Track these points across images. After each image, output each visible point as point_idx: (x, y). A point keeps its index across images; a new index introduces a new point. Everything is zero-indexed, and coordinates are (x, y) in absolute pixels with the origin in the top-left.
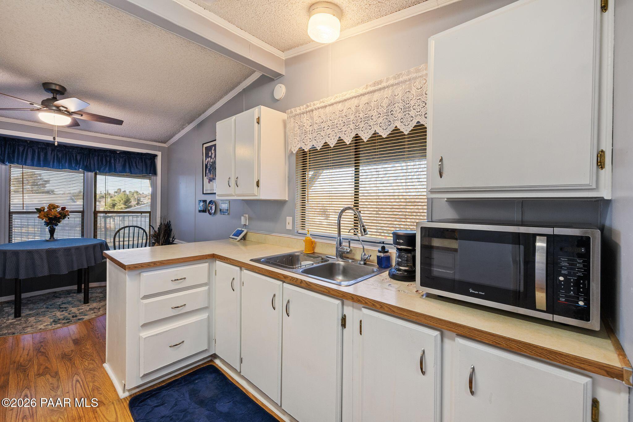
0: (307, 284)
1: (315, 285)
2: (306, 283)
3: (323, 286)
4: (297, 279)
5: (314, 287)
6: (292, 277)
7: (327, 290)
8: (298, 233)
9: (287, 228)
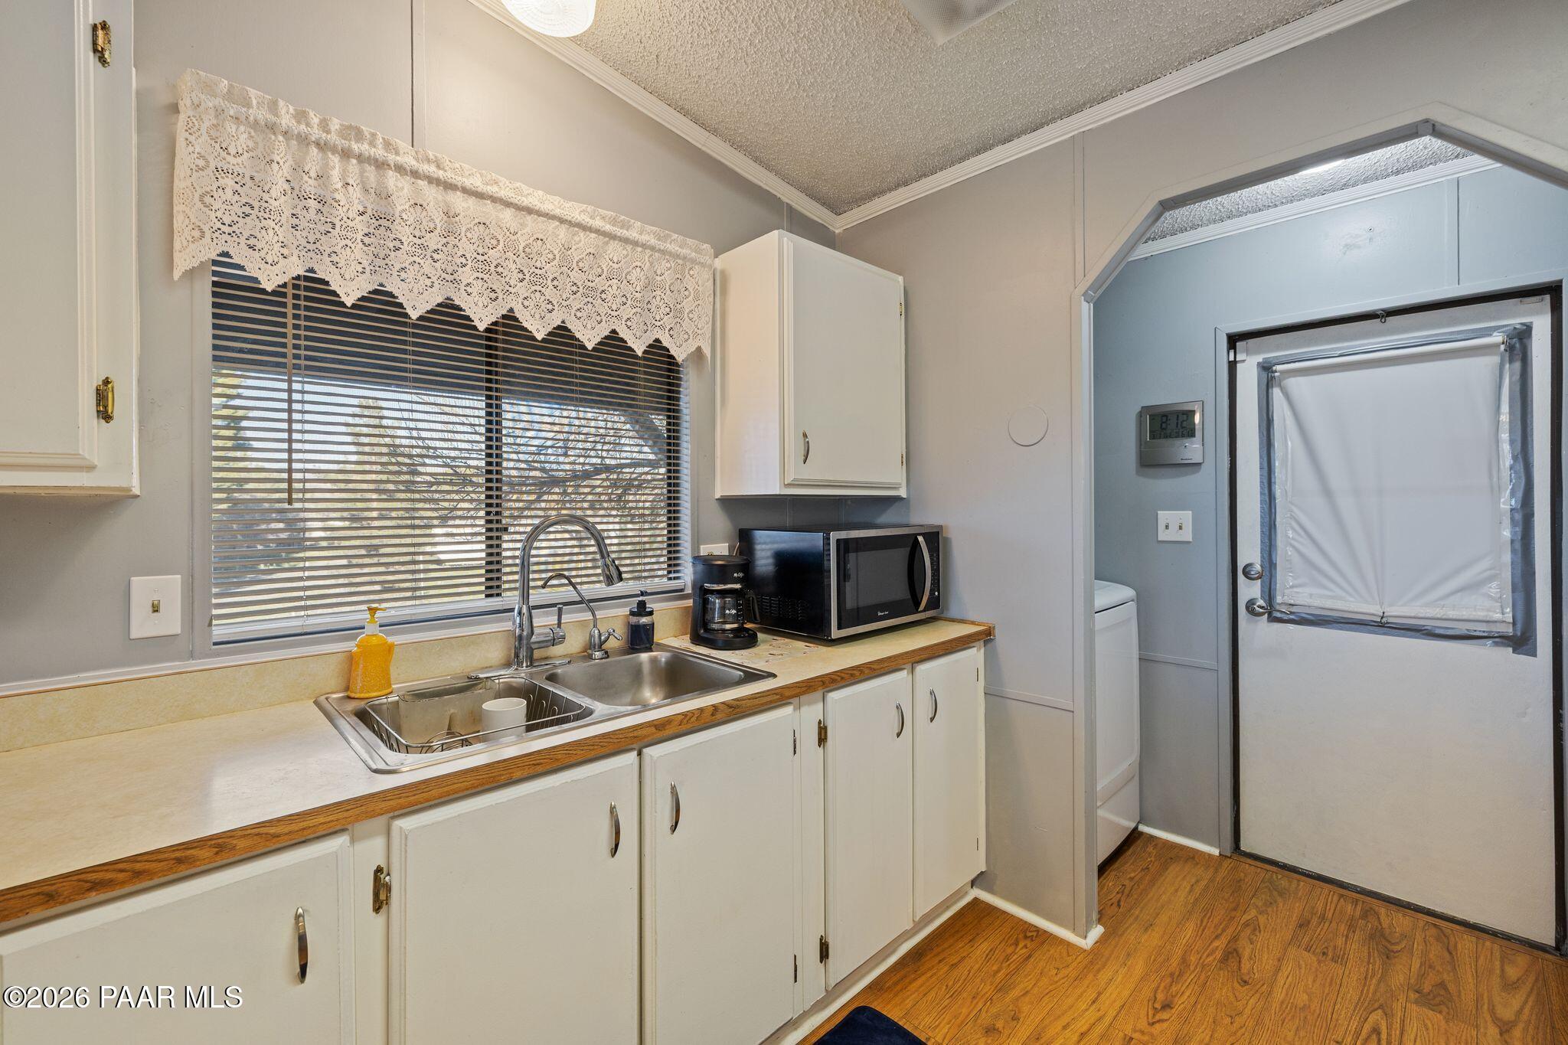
0: (731, 707)
1: (749, 699)
2: (728, 706)
3: (768, 691)
4: (701, 710)
5: (749, 703)
6: (685, 714)
7: (777, 694)
8: (215, 644)
9: (133, 635)
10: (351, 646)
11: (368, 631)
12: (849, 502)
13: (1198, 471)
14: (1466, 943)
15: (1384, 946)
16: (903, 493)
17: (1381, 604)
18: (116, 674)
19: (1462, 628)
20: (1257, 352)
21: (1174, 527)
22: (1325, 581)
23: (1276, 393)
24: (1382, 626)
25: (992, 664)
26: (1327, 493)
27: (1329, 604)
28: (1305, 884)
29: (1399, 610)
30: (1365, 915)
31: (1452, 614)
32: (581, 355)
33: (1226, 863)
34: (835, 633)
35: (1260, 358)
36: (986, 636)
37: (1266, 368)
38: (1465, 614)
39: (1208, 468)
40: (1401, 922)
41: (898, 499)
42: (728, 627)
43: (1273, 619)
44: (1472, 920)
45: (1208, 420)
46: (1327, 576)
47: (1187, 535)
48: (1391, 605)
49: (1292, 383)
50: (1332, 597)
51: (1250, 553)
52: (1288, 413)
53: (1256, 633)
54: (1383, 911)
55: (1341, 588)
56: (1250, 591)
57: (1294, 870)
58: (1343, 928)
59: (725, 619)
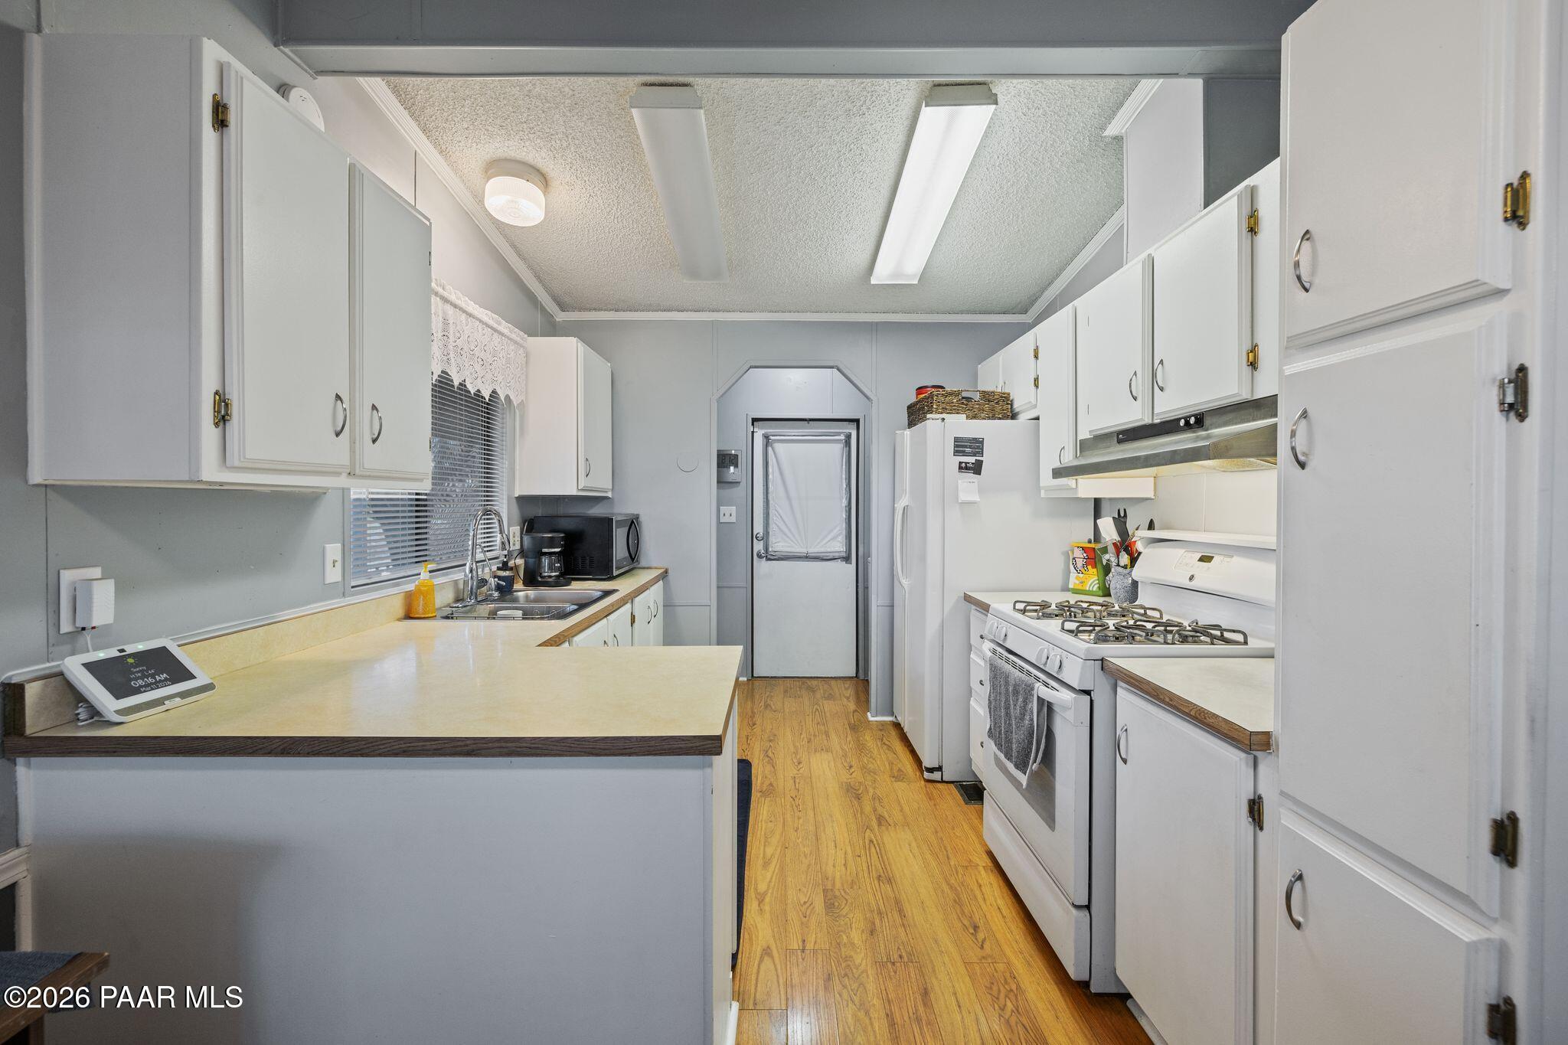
8: (353, 587)
9: (328, 581)
10: (410, 587)
11: (422, 576)
12: (566, 500)
13: (738, 487)
14: (833, 683)
15: (812, 690)
16: (609, 495)
17: (807, 548)
18: (330, 604)
19: (831, 556)
20: (762, 429)
21: (727, 515)
22: (787, 539)
23: (770, 449)
24: (807, 558)
25: (667, 590)
26: (789, 498)
27: (789, 550)
28: (781, 681)
29: (813, 550)
30: (803, 683)
31: (829, 550)
32: (466, 396)
33: (750, 682)
34: (615, 573)
35: (763, 432)
36: (665, 575)
37: (766, 437)
38: (832, 550)
39: (743, 484)
40: (814, 683)
41: (607, 498)
42: (554, 574)
43: (768, 559)
44: (833, 676)
45: (743, 460)
46: (788, 537)
47: (733, 519)
48: (810, 547)
49: (776, 445)
50: (789, 547)
51: (759, 529)
52: (774, 460)
53: (762, 567)
54: (808, 682)
55: (792, 541)
56: (759, 546)
57: (775, 677)
58: (798, 689)
59: (551, 569)
